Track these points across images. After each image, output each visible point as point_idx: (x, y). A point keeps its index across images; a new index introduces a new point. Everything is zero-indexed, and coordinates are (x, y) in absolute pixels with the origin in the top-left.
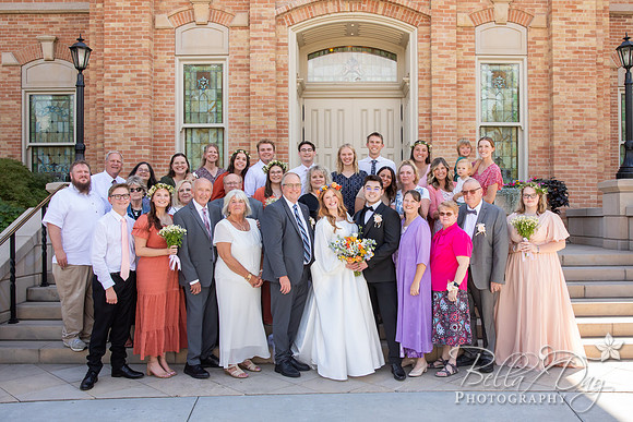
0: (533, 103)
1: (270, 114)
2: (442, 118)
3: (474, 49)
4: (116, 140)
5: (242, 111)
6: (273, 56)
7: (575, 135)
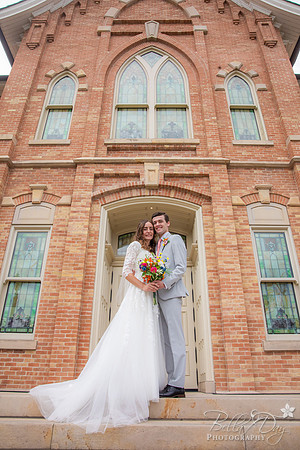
1: (79, 269)
2: (228, 273)
3: (248, 221)
5: (57, 266)
6: (87, 224)
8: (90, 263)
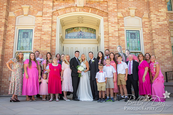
2: (113, 48)
3: (124, 25)
6: (50, 25)
7: (162, 55)
8: (53, 44)
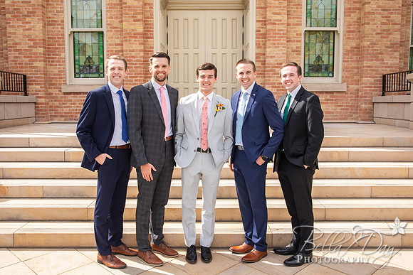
0: (348, 12)
1: (139, 20)
2: (275, 24)
4: (17, 40)
5: (117, 18)
7: (382, 37)
